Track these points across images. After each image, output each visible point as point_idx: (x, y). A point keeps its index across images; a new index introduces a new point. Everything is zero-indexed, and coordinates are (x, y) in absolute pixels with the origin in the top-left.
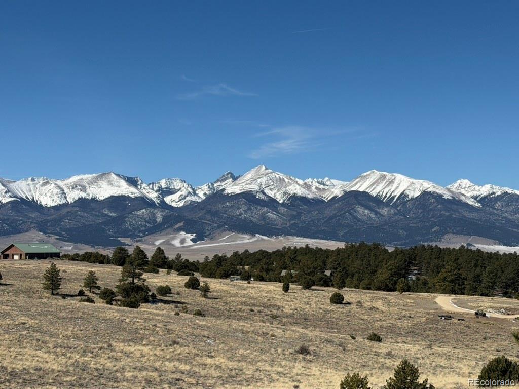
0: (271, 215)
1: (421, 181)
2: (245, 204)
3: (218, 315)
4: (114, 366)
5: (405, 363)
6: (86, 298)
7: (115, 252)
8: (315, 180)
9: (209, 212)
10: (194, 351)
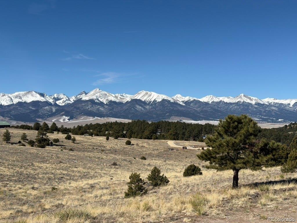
0: (102, 109)
1: (162, 95)
2: (91, 104)
3: (79, 150)
4: (34, 173)
5: (155, 168)
6: (22, 144)
7: (35, 125)
8: (120, 94)
9: (75, 108)
10: (69, 165)
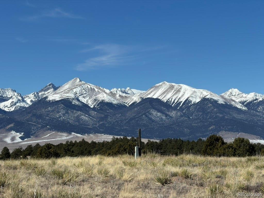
0: (84, 118)
1: (201, 90)
2: (63, 108)
8: (119, 89)
9: (34, 115)
